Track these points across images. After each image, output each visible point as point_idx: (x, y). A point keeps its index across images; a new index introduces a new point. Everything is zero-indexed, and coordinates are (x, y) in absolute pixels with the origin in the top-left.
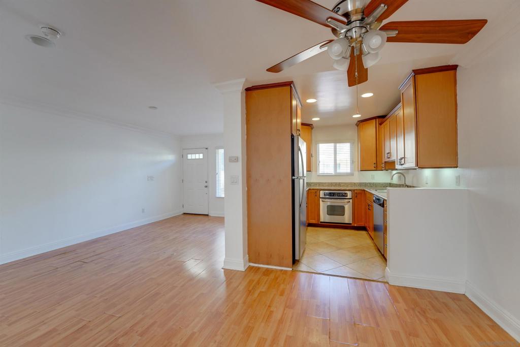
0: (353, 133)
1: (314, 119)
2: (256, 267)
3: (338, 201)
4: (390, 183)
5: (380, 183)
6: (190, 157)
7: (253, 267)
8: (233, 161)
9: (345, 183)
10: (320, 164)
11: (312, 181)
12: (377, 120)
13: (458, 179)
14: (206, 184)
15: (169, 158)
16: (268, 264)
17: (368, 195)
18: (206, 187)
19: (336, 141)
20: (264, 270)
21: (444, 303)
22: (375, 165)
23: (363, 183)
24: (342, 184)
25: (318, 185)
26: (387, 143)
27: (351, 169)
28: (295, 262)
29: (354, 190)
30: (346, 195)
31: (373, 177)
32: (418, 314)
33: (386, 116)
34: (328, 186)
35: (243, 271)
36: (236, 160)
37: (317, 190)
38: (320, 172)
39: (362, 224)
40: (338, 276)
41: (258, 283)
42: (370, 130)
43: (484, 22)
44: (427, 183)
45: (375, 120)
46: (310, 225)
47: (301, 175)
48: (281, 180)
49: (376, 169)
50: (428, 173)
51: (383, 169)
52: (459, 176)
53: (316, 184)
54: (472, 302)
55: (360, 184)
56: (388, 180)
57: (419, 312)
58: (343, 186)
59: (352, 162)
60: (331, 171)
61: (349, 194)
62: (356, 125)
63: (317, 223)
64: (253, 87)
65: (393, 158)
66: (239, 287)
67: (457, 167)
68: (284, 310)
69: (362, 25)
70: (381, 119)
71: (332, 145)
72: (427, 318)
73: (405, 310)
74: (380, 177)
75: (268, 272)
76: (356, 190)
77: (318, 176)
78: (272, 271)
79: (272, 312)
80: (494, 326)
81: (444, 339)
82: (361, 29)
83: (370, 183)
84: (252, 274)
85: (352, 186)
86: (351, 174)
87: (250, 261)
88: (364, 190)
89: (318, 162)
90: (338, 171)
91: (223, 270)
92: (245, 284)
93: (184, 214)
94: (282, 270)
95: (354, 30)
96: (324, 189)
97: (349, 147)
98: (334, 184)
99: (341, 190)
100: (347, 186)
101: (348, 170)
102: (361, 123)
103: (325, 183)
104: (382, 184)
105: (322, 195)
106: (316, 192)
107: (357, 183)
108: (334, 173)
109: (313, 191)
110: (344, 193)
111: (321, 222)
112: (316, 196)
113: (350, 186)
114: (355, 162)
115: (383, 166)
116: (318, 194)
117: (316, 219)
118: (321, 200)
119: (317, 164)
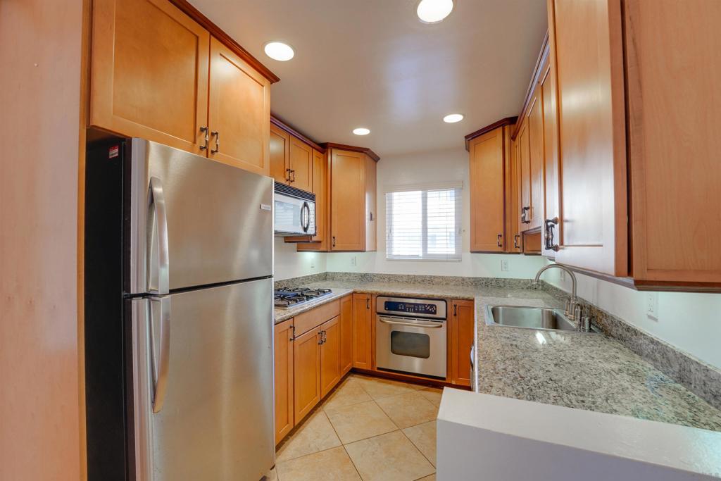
1: (358, 132)
4: (544, 282)
5: (519, 281)
9: (442, 277)
11: (375, 272)
12: (507, 128)
19: (426, 186)
22: (501, 242)
23: (483, 279)
24: (436, 280)
25: (386, 280)
27: (456, 248)
29: (452, 299)
30: (430, 310)
31: (504, 266)
37: (372, 294)
38: (394, 253)
39: (467, 381)
42: (492, 156)
45: (501, 128)
46: (354, 371)
49: (504, 249)
51: (519, 250)
53: (382, 278)
59: (459, 231)
60: (417, 251)
61: (440, 309)
62: (464, 145)
63: (370, 369)
65: (539, 223)
70: (514, 124)
71: (419, 193)
76: (456, 299)
77: (389, 260)
83: (497, 280)
86: (457, 259)
88: (473, 302)
90: (431, 251)
96: (385, 293)
97: (453, 194)
98: (420, 279)
99: (423, 296)
100: (447, 284)
101: (451, 250)
102: (472, 142)
103: (402, 276)
104: (525, 284)
105: (381, 308)
106: (368, 300)
107: (469, 278)
108: (421, 254)
109: (361, 296)
110: (429, 305)
111: (379, 369)
112: (368, 308)
113: (453, 284)
114: (464, 231)
115: (519, 244)
116: (373, 303)
117: (369, 360)
118: (378, 316)
119: (385, 237)
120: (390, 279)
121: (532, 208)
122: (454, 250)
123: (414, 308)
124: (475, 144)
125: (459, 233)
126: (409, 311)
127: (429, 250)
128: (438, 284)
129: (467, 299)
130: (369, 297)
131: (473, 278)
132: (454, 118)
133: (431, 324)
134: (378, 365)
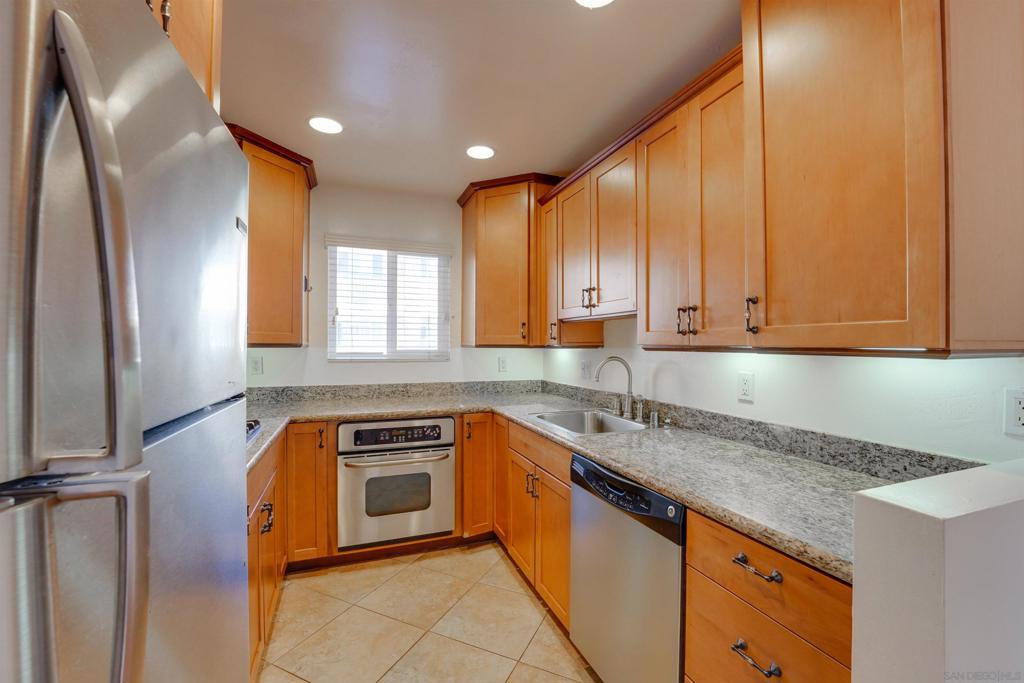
4: (543, 382)
5: (519, 383)
9: (423, 386)
10: (339, 318)
11: (306, 383)
12: (533, 186)
19: (397, 244)
22: (525, 330)
23: (475, 384)
24: (414, 390)
25: (328, 395)
27: (439, 342)
29: (462, 415)
30: (435, 433)
34: (367, 398)
37: (327, 421)
38: (339, 350)
39: (484, 527)
45: (526, 184)
46: (295, 569)
49: (528, 341)
51: (555, 343)
53: (320, 393)
59: (445, 318)
60: (377, 346)
61: (448, 430)
62: (459, 201)
63: (324, 555)
70: (548, 183)
71: (383, 254)
74: (518, 365)
76: (470, 412)
77: (331, 361)
83: (495, 384)
86: (441, 357)
88: (493, 413)
89: (330, 312)
90: (402, 345)
96: (355, 416)
97: (435, 268)
98: (388, 390)
99: (420, 415)
100: (429, 394)
101: (431, 343)
102: (482, 193)
103: (357, 388)
104: (525, 387)
105: (347, 443)
106: (321, 432)
107: (460, 384)
108: (384, 351)
109: (307, 428)
110: (429, 427)
111: (341, 549)
112: (321, 446)
113: (437, 393)
114: (453, 317)
115: (555, 334)
116: (331, 436)
117: (323, 541)
118: (340, 458)
119: (327, 321)
120: (336, 393)
121: (599, 290)
122: (436, 344)
123: (406, 435)
124: (486, 198)
125: (447, 319)
126: (397, 442)
127: (399, 344)
128: (417, 395)
129: (482, 412)
130: (322, 426)
131: (465, 383)
132: (481, 152)
133: (432, 455)
134: (341, 543)
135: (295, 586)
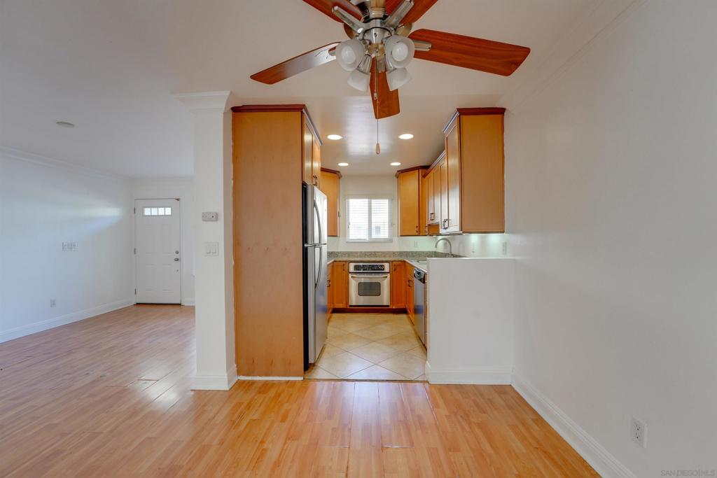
0: (392, 186)
1: (341, 164)
2: (249, 381)
3: (373, 276)
4: (435, 252)
5: (423, 252)
6: (147, 212)
7: (244, 381)
8: (210, 220)
9: (382, 252)
10: (350, 226)
11: (339, 251)
12: (420, 171)
13: (505, 245)
14: (177, 256)
15: (109, 212)
16: (267, 375)
17: (409, 268)
18: (177, 260)
19: (372, 196)
20: (260, 385)
21: (489, 399)
22: (417, 229)
23: (404, 252)
26: (431, 202)
27: (389, 234)
28: (308, 366)
29: (393, 262)
30: (382, 268)
31: (416, 244)
32: (460, 419)
33: (429, 166)
34: (360, 256)
35: (227, 391)
36: (215, 217)
37: (346, 261)
38: (350, 238)
39: (402, 306)
40: (366, 380)
41: (249, 406)
42: (412, 183)
43: (526, 51)
44: (473, 252)
45: (418, 170)
46: (336, 311)
47: (316, 241)
48: (286, 249)
49: (419, 234)
50: (474, 238)
51: (427, 234)
52: (506, 243)
53: (344, 254)
54: (518, 394)
55: (401, 254)
56: (431, 248)
57: (461, 416)
58: (380, 256)
59: (391, 224)
61: (387, 267)
62: (396, 176)
63: (345, 307)
64: (243, 106)
65: (438, 220)
66: (216, 418)
67: (503, 232)
68: (285, 443)
69: (383, 27)
70: (425, 169)
71: (366, 200)
72: (470, 423)
73: (446, 416)
74: (423, 244)
75: (266, 386)
76: (395, 261)
77: (348, 242)
78: (273, 384)
79: (265, 450)
80: (539, 420)
81: (488, 448)
82: (384, 33)
83: (412, 252)
84: (242, 393)
85: (390, 256)
86: (390, 241)
87: (239, 373)
88: (405, 262)
89: (347, 224)
90: (374, 236)
91: (192, 393)
92: (226, 411)
93: (138, 304)
94: (288, 381)
95: (374, 31)
96: (355, 261)
97: (387, 204)
98: (368, 254)
99: (377, 261)
100: (384, 256)
101: (384, 234)
102: (402, 174)
103: (356, 253)
104: (427, 254)
105: (352, 269)
106: (344, 265)
107: (397, 252)
108: (368, 238)
109: (340, 263)
110: (380, 266)
111: (350, 306)
112: (344, 270)
113: (387, 255)
114: (394, 224)
115: (427, 230)
116: (347, 267)
117: (344, 302)
118: (350, 275)
119: (346, 227)
120: (349, 254)
121: (435, 213)
123: (372, 268)
126: (369, 270)
130: (343, 263)
131: (399, 252)
132: (396, 164)
133: (380, 276)
134: (350, 304)
135: (335, 315)
